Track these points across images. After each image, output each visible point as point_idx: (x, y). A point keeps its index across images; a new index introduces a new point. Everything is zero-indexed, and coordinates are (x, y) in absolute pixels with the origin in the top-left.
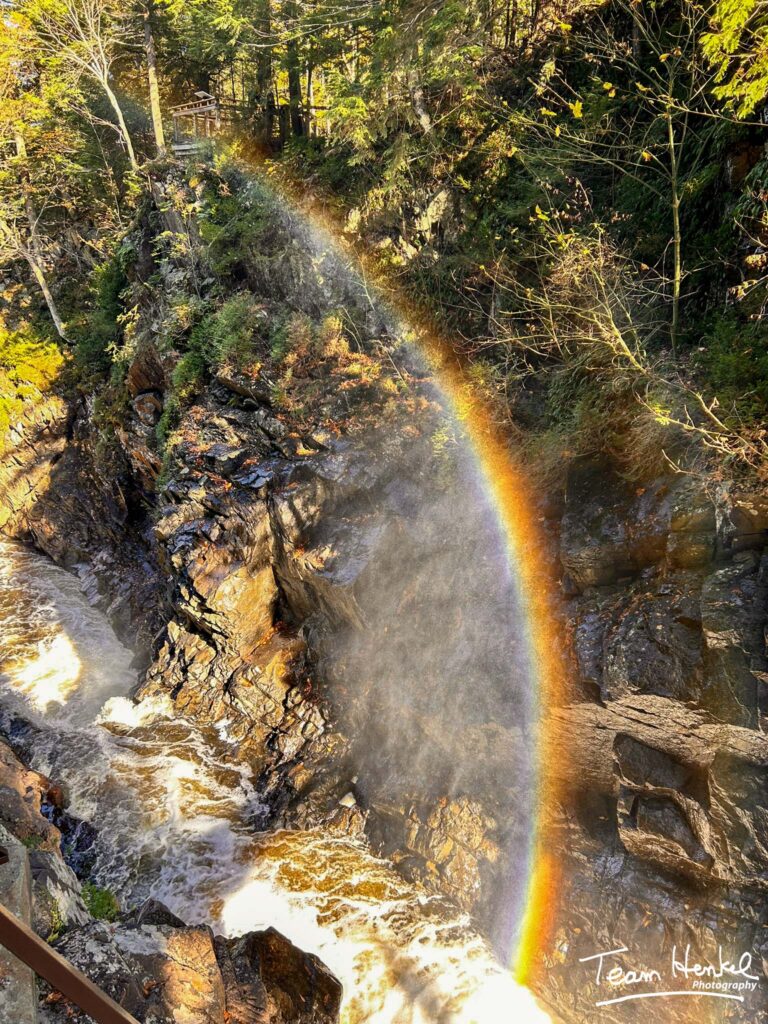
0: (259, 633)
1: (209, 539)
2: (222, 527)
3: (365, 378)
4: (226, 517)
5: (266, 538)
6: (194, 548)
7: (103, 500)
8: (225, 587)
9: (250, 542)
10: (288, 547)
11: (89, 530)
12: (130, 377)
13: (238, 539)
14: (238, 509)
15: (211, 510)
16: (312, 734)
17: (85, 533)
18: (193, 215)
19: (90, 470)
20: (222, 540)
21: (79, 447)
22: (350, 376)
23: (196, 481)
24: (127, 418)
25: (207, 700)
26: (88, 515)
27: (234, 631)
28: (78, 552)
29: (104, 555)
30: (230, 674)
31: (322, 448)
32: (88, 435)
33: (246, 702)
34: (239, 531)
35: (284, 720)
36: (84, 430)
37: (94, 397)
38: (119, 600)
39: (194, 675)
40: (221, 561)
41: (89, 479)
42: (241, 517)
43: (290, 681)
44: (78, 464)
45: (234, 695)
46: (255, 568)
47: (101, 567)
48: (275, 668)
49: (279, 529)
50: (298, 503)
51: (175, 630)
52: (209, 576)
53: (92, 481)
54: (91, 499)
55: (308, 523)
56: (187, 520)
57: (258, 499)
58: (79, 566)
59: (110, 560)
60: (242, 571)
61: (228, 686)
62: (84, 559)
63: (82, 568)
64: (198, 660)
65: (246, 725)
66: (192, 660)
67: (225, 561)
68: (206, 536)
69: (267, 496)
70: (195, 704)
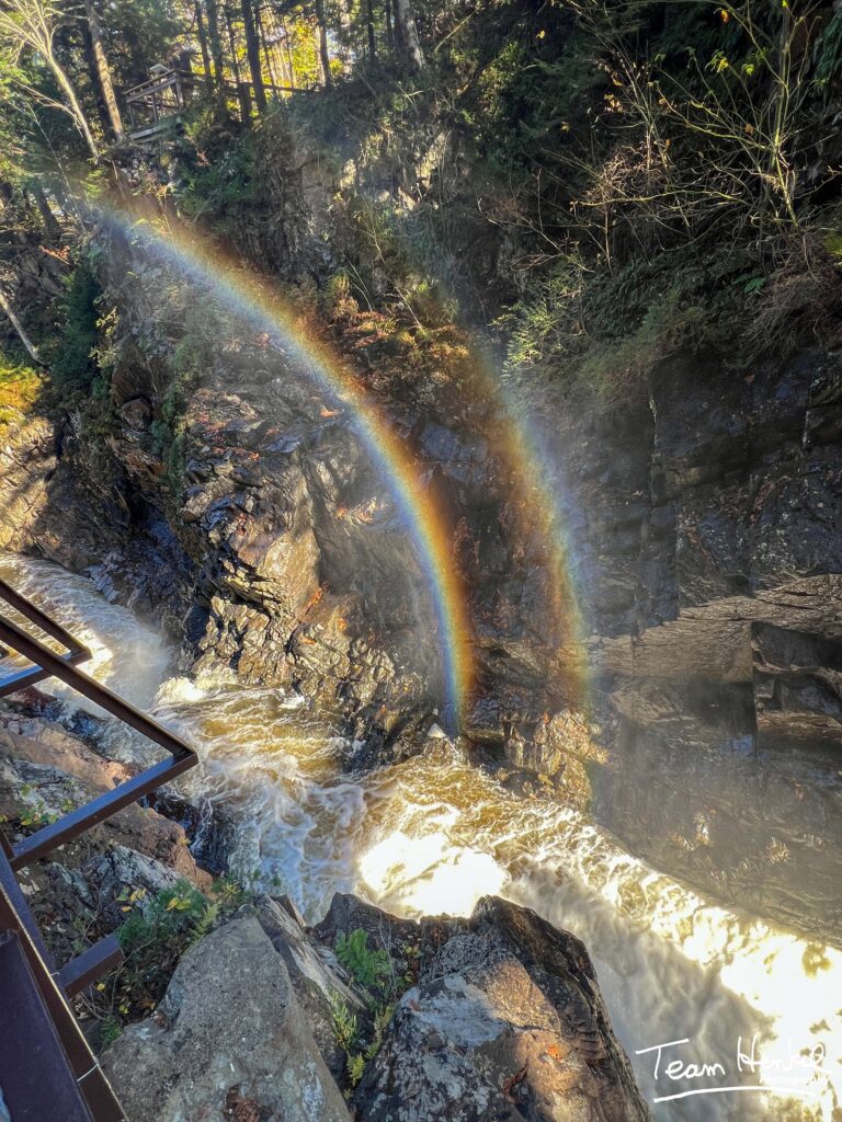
1: (245, 512)
2: (257, 498)
3: (382, 334)
4: (259, 487)
5: (304, 502)
6: (231, 521)
7: (104, 506)
9: (289, 508)
10: (330, 506)
11: (95, 536)
12: (114, 386)
13: (276, 506)
14: (271, 477)
15: (241, 483)
16: (385, 678)
17: (91, 538)
18: (168, 198)
19: (86, 481)
20: (258, 510)
21: (71, 462)
22: (364, 334)
23: (221, 458)
24: (117, 426)
25: (270, 664)
26: (92, 522)
27: (287, 595)
28: (87, 557)
29: (114, 555)
30: (288, 636)
32: (78, 450)
33: (312, 658)
34: (276, 499)
35: (352, 671)
36: (74, 446)
37: (78, 413)
38: (137, 592)
39: (251, 642)
40: (262, 530)
41: (86, 490)
42: (275, 484)
43: (351, 633)
44: (72, 477)
45: (297, 654)
46: (298, 533)
47: (112, 566)
49: (317, 490)
50: (334, 463)
51: (220, 605)
52: (253, 545)
53: (90, 491)
54: (92, 506)
55: (346, 481)
56: (216, 496)
57: (291, 464)
58: (91, 569)
59: (120, 559)
60: (285, 537)
61: (290, 647)
62: (95, 562)
63: (94, 570)
64: (252, 628)
65: (315, 680)
66: (246, 629)
67: (267, 530)
68: (241, 508)
69: (301, 460)
70: (259, 668)
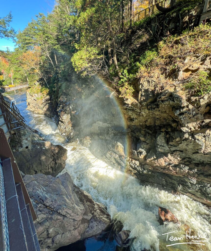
0: (69, 122)
4: (64, 108)
8: (64, 116)
9: (67, 111)
10: (71, 111)
18: (60, 72)
19: (53, 105)
20: (64, 111)
21: (52, 102)
23: (61, 104)
25: (63, 130)
26: (53, 111)
27: (66, 122)
29: (55, 116)
31: (75, 99)
33: (67, 130)
36: (52, 100)
37: (53, 95)
40: (64, 113)
42: (66, 108)
43: (72, 127)
46: (68, 114)
48: (70, 125)
49: (70, 109)
50: (72, 106)
51: (60, 122)
52: (62, 115)
55: (73, 108)
56: (60, 109)
60: (66, 114)
61: (65, 128)
62: (53, 117)
63: (53, 118)
64: (62, 126)
65: (67, 132)
68: (62, 111)
69: (68, 106)
